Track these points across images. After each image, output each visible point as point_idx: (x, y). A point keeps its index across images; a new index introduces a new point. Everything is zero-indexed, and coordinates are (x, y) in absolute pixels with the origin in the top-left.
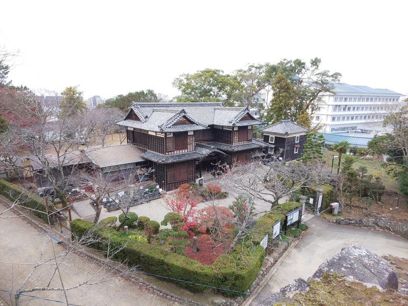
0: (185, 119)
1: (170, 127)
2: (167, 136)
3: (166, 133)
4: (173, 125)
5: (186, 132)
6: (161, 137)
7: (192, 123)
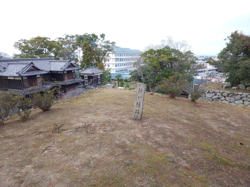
0: (33, 68)
1: (25, 73)
2: (23, 79)
3: (22, 77)
4: (27, 72)
5: (36, 76)
6: (19, 80)
7: (39, 70)
